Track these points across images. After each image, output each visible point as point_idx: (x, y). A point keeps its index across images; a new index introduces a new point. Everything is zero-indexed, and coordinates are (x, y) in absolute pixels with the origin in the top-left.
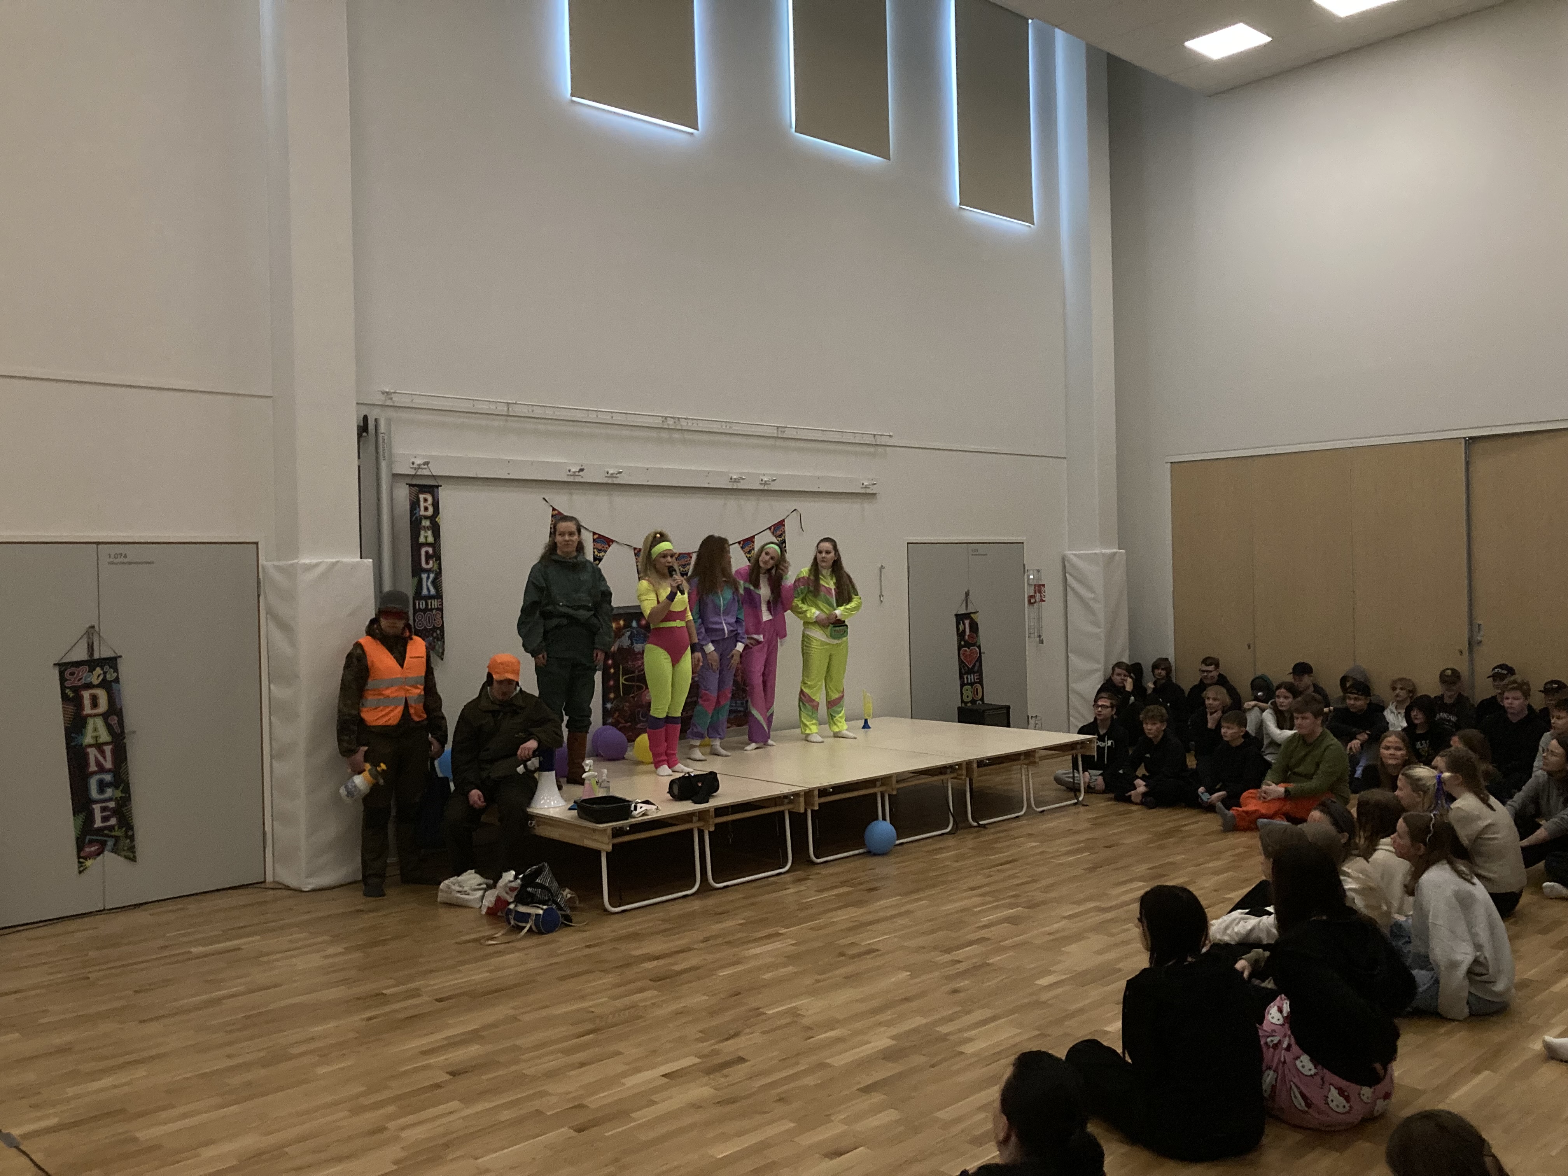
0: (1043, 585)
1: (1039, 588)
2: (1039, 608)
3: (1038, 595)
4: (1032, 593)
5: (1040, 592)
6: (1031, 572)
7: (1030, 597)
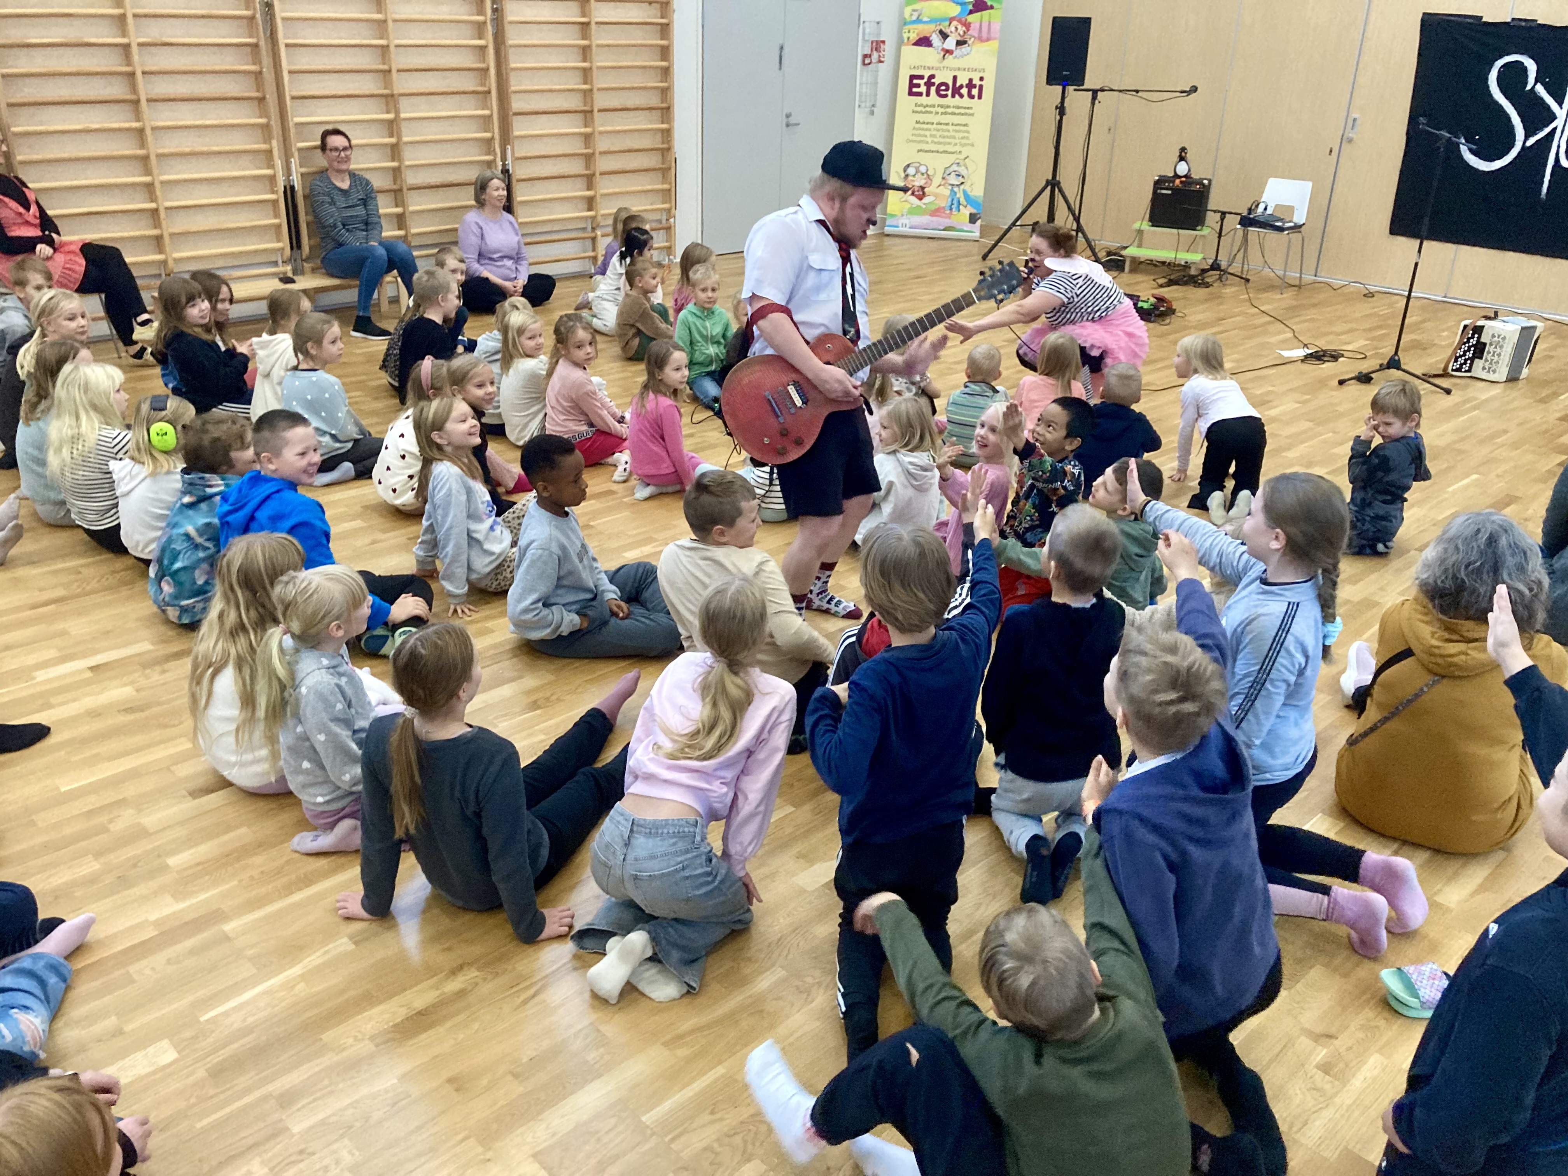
0: (883, 42)
1: (878, 45)
2: (877, 71)
3: (875, 55)
4: (868, 52)
5: (877, 50)
6: (867, 24)
7: (865, 56)
